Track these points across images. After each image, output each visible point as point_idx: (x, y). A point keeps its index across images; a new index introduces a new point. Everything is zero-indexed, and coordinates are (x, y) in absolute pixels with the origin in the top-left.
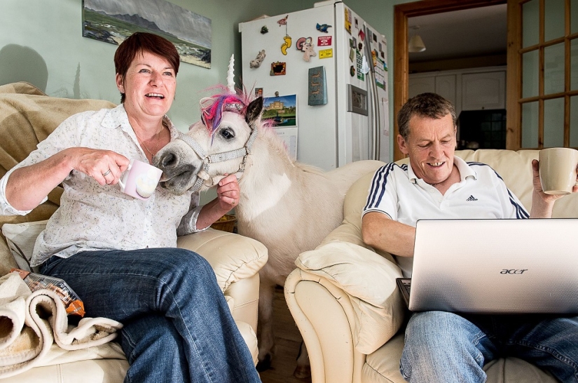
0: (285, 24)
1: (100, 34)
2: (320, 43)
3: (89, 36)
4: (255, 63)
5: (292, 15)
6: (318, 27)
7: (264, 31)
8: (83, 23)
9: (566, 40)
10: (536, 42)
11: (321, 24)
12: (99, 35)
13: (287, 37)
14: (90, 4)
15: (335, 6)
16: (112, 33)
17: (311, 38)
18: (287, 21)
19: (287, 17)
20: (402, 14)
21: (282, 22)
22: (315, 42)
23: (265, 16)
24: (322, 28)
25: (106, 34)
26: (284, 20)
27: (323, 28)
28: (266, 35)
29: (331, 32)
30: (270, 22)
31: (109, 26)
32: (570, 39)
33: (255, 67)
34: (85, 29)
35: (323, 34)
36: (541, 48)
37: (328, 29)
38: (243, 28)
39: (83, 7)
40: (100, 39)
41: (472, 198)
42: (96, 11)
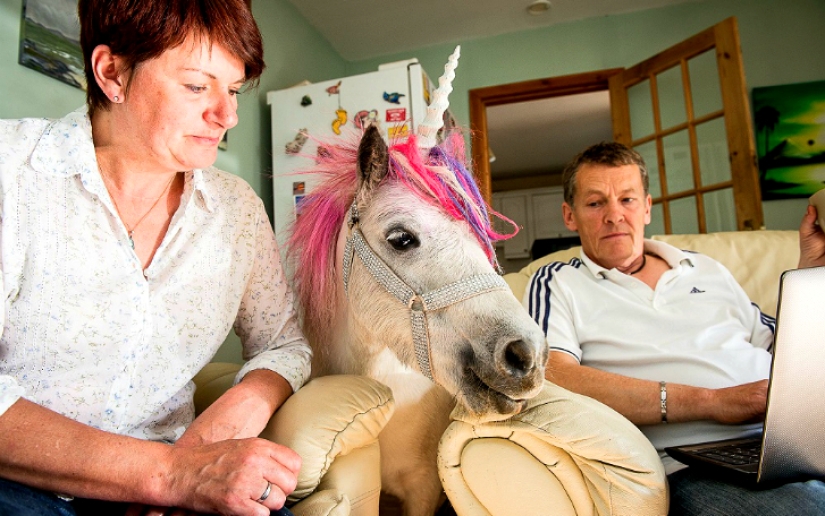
0: (337, 92)
1: (51, 66)
2: (389, 118)
3: (31, 65)
4: (293, 146)
5: (346, 81)
6: (386, 97)
7: (306, 102)
8: (21, 42)
9: (691, 127)
10: (651, 131)
11: (389, 93)
12: (48, 66)
13: (341, 111)
14: (36, 15)
15: (408, 68)
16: (72, 67)
17: (376, 112)
18: (340, 88)
19: (339, 84)
20: (479, 101)
21: (333, 90)
22: (382, 116)
23: (307, 83)
24: (392, 97)
25: (60, 67)
26: (336, 87)
27: (394, 98)
28: (308, 108)
29: (404, 103)
30: (316, 90)
31: (67, 56)
32: (695, 123)
33: (293, 150)
34: (23, 51)
35: (393, 106)
36: (658, 137)
37: (401, 100)
38: (275, 99)
39: (23, 17)
40: (50, 73)
41: (695, 290)
42: (47, 27)
